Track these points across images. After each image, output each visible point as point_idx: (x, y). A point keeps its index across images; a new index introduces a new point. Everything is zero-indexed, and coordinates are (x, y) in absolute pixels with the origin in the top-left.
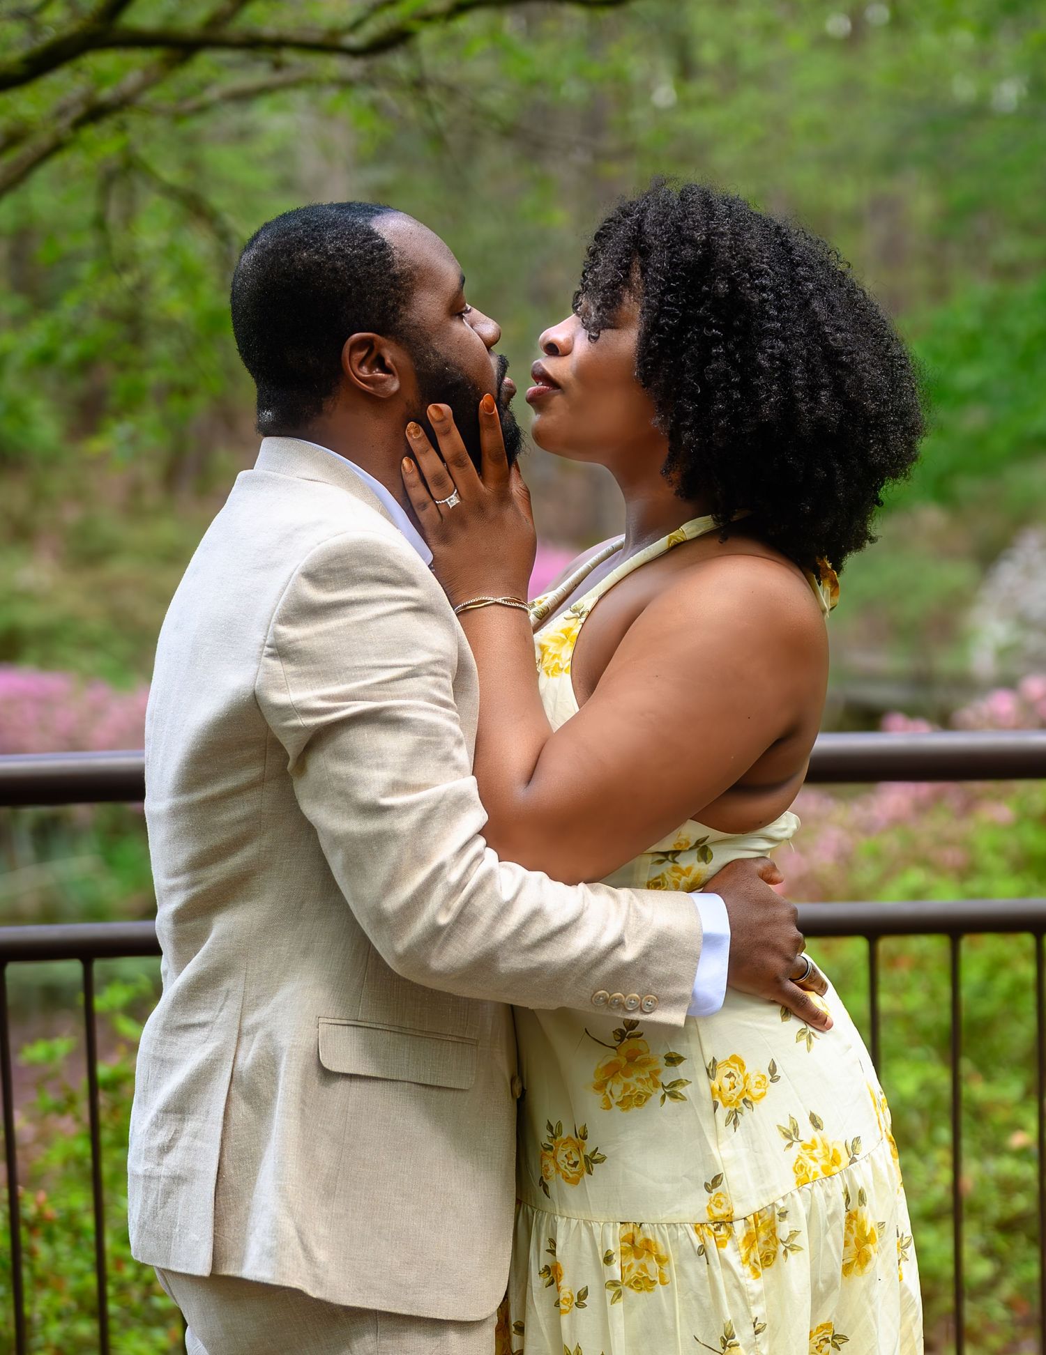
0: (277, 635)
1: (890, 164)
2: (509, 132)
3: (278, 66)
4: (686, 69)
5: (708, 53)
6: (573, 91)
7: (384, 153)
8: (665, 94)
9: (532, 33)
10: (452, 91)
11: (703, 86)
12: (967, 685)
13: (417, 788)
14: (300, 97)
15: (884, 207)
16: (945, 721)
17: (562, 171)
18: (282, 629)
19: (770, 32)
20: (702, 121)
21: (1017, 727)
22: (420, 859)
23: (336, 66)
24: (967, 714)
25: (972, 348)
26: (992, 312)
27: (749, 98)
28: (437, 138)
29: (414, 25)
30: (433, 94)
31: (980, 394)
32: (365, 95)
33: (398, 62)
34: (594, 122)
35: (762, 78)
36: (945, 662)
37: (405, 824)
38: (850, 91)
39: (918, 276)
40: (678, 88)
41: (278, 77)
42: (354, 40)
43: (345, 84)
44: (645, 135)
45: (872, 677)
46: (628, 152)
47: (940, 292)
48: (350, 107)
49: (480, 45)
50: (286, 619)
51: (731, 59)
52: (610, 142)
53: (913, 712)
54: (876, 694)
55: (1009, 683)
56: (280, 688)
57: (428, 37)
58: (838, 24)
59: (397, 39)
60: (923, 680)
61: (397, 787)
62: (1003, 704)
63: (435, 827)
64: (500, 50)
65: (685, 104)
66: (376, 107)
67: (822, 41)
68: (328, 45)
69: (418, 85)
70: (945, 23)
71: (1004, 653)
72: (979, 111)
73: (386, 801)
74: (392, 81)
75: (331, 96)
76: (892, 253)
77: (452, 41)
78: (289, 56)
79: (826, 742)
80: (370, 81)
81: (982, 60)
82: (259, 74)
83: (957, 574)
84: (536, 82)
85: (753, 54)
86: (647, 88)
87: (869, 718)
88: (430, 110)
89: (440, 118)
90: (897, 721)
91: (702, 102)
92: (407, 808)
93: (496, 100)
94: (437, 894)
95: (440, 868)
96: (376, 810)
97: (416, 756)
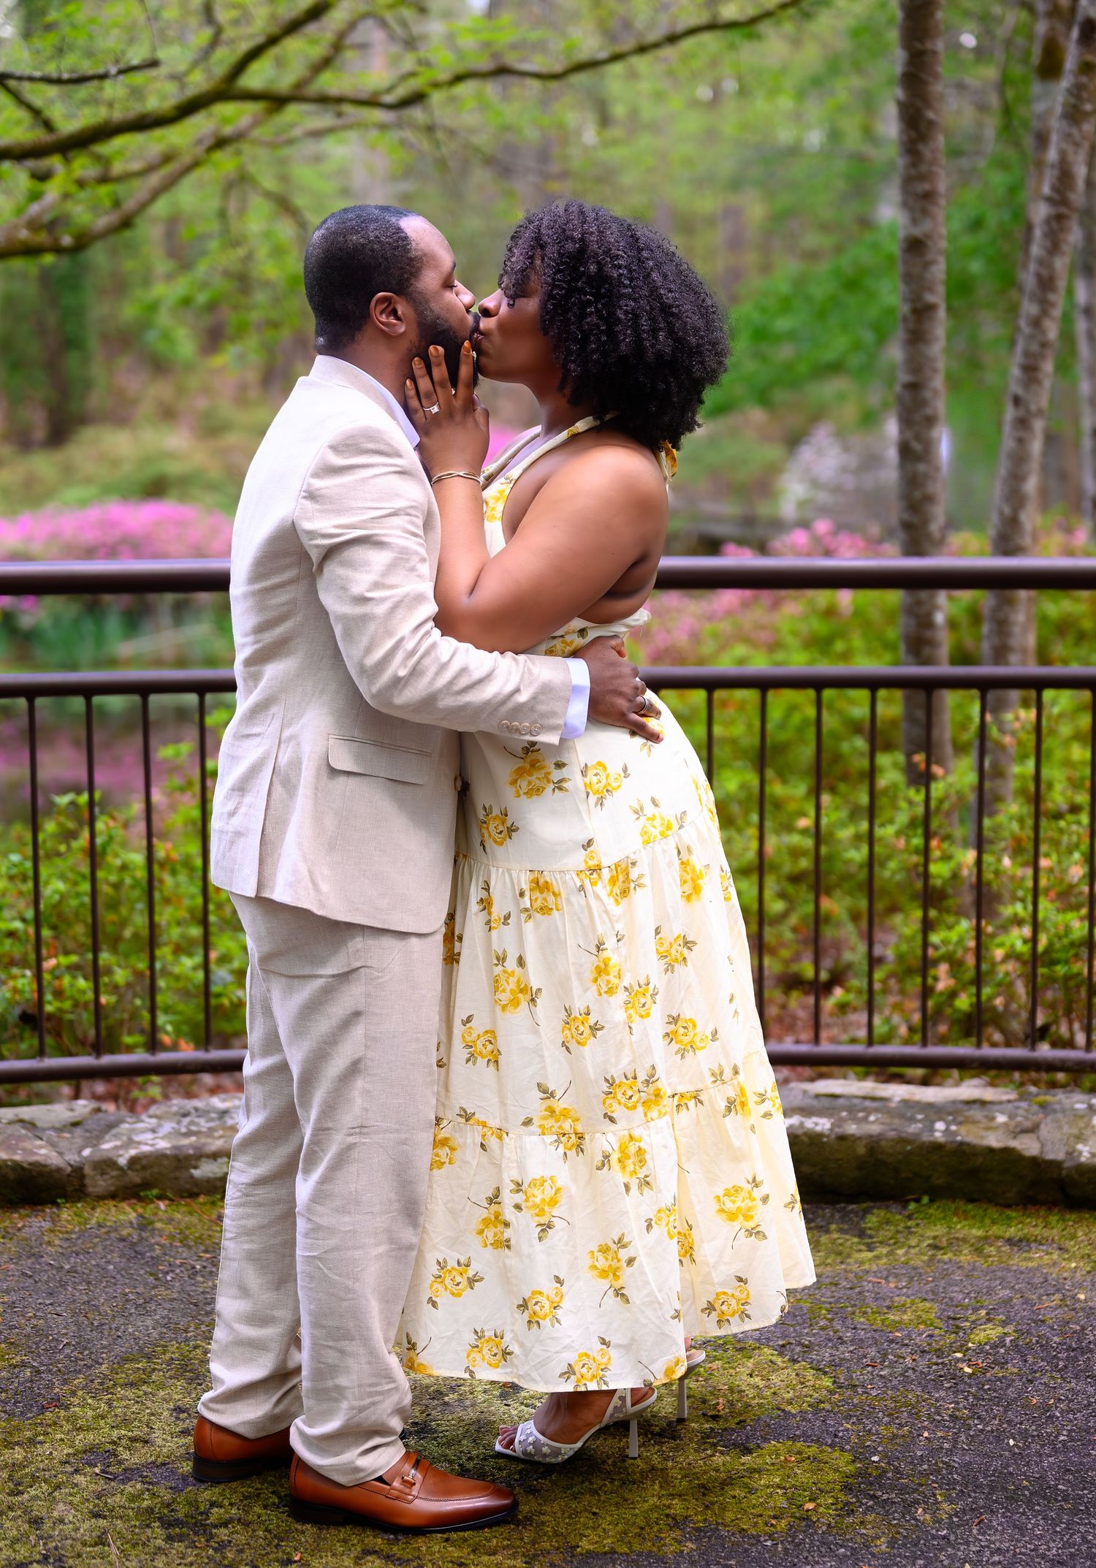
0: (309, 485)
1: (736, 184)
2: (490, 161)
3: (339, 115)
4: (605, 120)
5: (619, 111)
6: (531, 135)
7: (409, 172)
8: (590, 135)
9: (506, 97)
10: (452, 133)
11: (616, 132)
12: (778, 525)
13: (392, 587)
14: (353, 135)
15: (732, 213)
16: (762, 549)
17: (523, 186)
18: (313, 481)
19: (659, 97)
20: (616, 154)
21: (809, 555)
22: (390, 634)
23: (378, 115)
24: (777, 543)
25: (786, 305)
26: (799, 283)
27: (645, 141)
28: (442, 163)
29: (428, 90)
30: (440, 135)
31: (791, 336)
32: (396, 135)
33: (417, 113)
34: (544, 155)
35: (655, 128)
36: (763, 510)
37: (380, 610)
38: (711, 136)
39: (751, 258)
40: (599, 133)
41: (339, 122)
42: (389, 99)
43: (383, 127)
44: (576, 164)
45: (716, 519)
46: (564, 175)
47: (766, 268)
48: (386, 142)
49: (470, 104)
50: (316, 475)
51: (634, 114)
52: (554, 168)
53: (741, 542)
54: (718, 530)
55: (804, 524)
56: (309, 519)
57: (437, 97)
58: (704, 92)
59: (417, 98)
60: (749, 521)
62: (800, 538)
63: (400, 613)
64: (483, 106)
65: (605, 144)
66: (403, 143)
67: (694, 104)
68: (371, 102)
69: (430, 129)
70: (773, 92)
71: (802, 504)
72: (794, 151)
73: (369, 595)
74: (413, 125)
75: (374, 134)
76: (736, 243)
77: (453, 100)
78: (348, 109)
80: (399, 125)
81: (798, 117)
82: (324, 119)
83: (773, 452)
84: (507, 128)
85: (649, 111)
86: (578, 133)
87: (712, 546)
88: (437, 144)
89: (444, 150)
90: (731, 547)
91: (615, 143)
92: (383, 600)
93: (482, 140)
94: (400, 656)
95: (402, 639)
96: (363, 600)
97: (391, 567)
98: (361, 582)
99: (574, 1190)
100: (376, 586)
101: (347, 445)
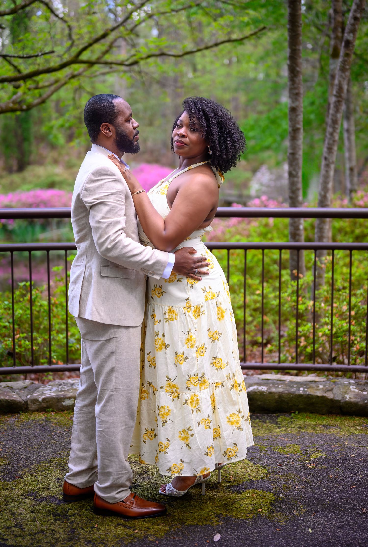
1: (236, 90)
2: (158, 82)
3: (111, 68)
4: (195, 70)
5: (199, 67)
6: (171, 74)
7: (132, 86)
8: (191, 75)
9: (163, 62)
10: (147, 74)
11: (198, 74)
12: (250, 197)
13: (108, 218)
14: (115, 74)
15: (235, 99)
16: (245, 205)
17: (169, 90)
18: (87, 185)
19: (212, 63)
20: (198, 81)
21: (260, 207)
22: (106, 233)
23: (123, 68)
24: (250, 203)
25: (252, 128)
26: (256, 121)
27: (208, 77)
28: (143, 83)
29: (139, 60)
30: (143, 74)
31: (254, 138)
32: (128, 74)
33: (136, 68)
34: (176, 80)
35: (211, 72)
36: (245, 192)
37: (104, 226)
38: (228, 75)
39: (241, 113)
40: (193, 74)
41: (111, 70)
42: (127, 63)
43: (125, 72)
44: (186, 83)
45: (230, 195)
46: (182, 87)
47: (246, 116)
48: (126, 77)
49: (153, 64)
50: (88, 183)
51: (204, 68)
52: (179, 84)
53: (238, 203)
54: (231, 199)
55: (258, 197)
57: (142, 62)
58: (226, 61)
59: (135, 63)
60: (240, 196)
61: (103, 218)
62: (257, 201)
63: (110, 227)
64: (157, 65)
65: (195, 77)
66: (131, 77)
67: (223, 65)
68: (121, 64)
69: (140, 72)
70: (248, 62)
71: (257, 191)
72: (255, 80)
73: (101, 221)
74: (134, 71)
75: (122, 74)
76: (236, 108)
77: (147, 63)
78: (114, 66)
79: (220, 209)
80: (130, 71)
81: (256, 69)
82: (107, 69)
83: (248, 174)
84: (164, 72)
85: (209, 67)
86: (186, 74)
87: (229, 204)
88: (142, 77)
89: (144, 79)
90: (235, 204)
91: (198, 77)
92: (105, 223)
93: (156, 76)
94: (109, 241)
95: (110, 236)
96: (99, 222)
97: (109, 212)
98: (99, 216)
99: (175, 411)
101: (97, 173)
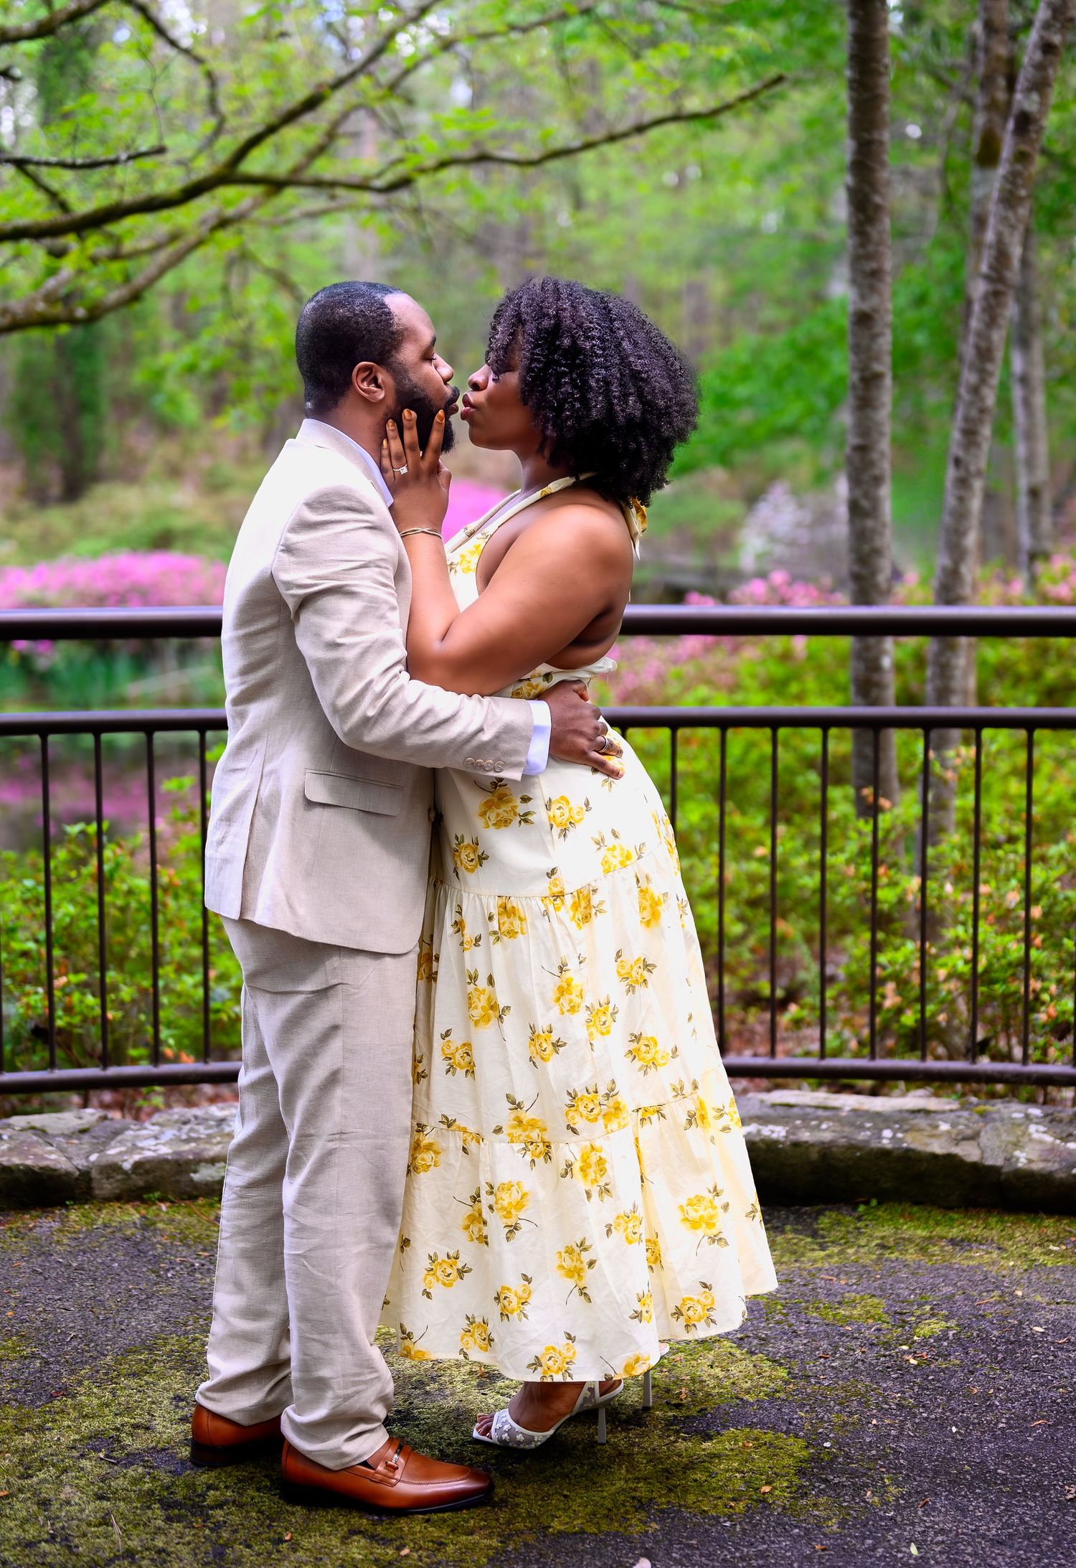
0: (286, 539)
1: (699, 263)
2: (472, 240)
3: (333, 197)
4: (579, 203)
5: (591, 195)
6: (511, 217)
7: (396, 251)
8: (565, 217)
9: (487, 182)
10: (437, 215)
11: (588, 214)
12: (738, 576)
13: (361, 634)
14: (346, 217)
15: (695, 289)
16: (723, 597)
17: (503, 264)
18: (290, 536)
19: (628, 182)
20: (588, 235)
21: (766, 603)
22: (359, 676)
23: (368, 198)
24: (737, 592)
25: (745, 374)
26: (757, 353)
27: (615, 222)
28: (428, 242)
29: (415, 175)
30: (426, 216)
31: (749, 401)
32: (383, 217)
33: (404, 197)
34: (522, 235)
35: (624, 211)
36: (725, 561)
37: (351, 655)
38: (676, 218)
39: (714, 330)
40: (573, 216)
41: (333, 204)
42: (379, 183)
43: (373, 209)
44: (551, 244)
45: (681, 570)
46: (540, 254)
47: (727, 340)
48: (376, 223)
49: (454, 188)
50: (293, 530)
51: (605, 198)
52: (532, 247)
53: (704, 591)
54: (682, 580)
55: (762, 575)
56: (285, 571)
57: (422, 182)
58: (669, 178)
59: (404, 183)
60: (711, 572)
62: (758, 588)
63: (370, 658)
64: (466, 190)
65: (579, 225)
66: (392, 223)
67: (660, 188)
68: (363, 186)
69: (416, 211)
70: (733, 178)
71: (759, 557)
72: (753, 232)
73: (339, 641)
74: (401, 208)
75: (365, 216)
76: (699, 316)
77: (438, 184)
78: (340, 192)
80: (388, 208)
81: (756, 201)
82: (318, 201)
83: (733, 509)
84: (489, 211)
85: (618, 195)
86: (554, 214)
87: (677, 595)
88: (423, 225)
89: (430, 230)
90: (694, 597)
91: (587, 224)
92: (353, 646)
93: (466, 222)
94: (369, 697)
95: (371, 682)
96: (335, 646)
97: (362, 615)
98: (333, 629)
99: (541, 1194)
100: (348, 632)
101: (321, 503)
